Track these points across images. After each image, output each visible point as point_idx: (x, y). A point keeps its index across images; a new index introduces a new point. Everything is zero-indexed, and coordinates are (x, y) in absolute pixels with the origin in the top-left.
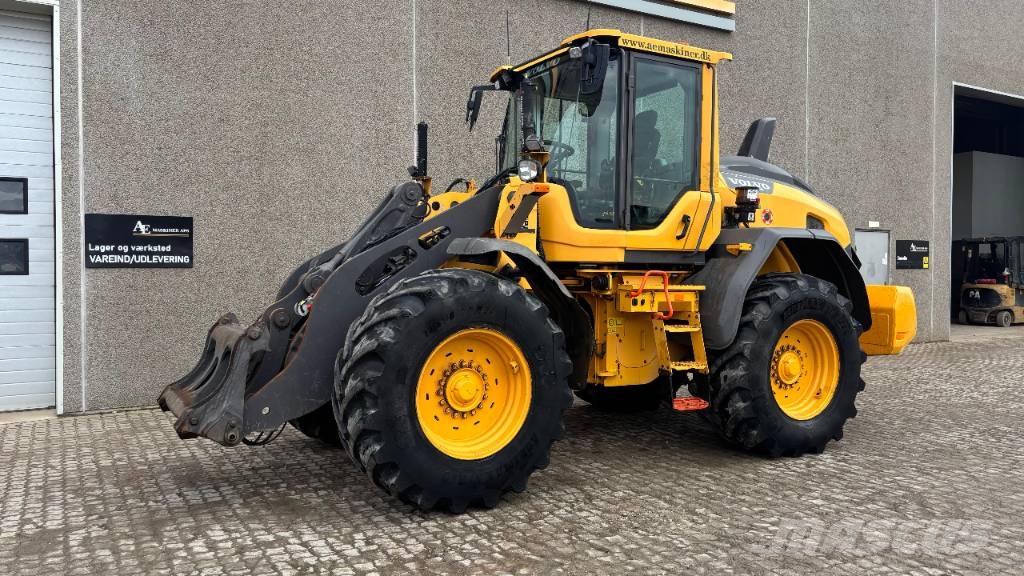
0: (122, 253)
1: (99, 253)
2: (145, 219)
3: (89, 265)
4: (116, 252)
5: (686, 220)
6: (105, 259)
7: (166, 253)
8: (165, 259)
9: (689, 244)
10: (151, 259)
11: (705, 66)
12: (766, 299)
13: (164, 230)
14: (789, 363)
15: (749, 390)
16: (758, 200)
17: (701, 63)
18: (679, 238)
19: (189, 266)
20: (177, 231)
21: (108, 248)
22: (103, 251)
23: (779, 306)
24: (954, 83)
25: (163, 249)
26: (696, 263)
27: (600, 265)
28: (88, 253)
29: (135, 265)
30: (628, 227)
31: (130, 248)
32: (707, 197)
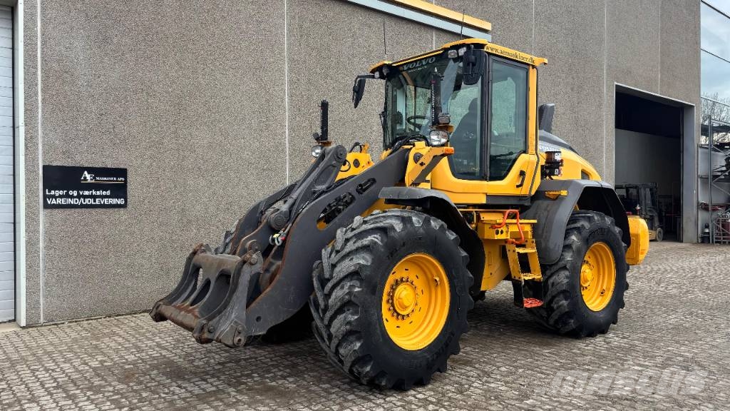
0: (72, 197)
1: (54, 197)
2: (90, 170)
3: (46, 206)
4: (67, 196)
5: (522, 174)
6: (59, 201)
7: (106, 197)
8: (106, 201)
9: (524, 191)
10: (95, 201)
11: (531, 67)
12: (578, 229)
13: (105, 179)
14: (587, 272)
15: (568, 292)
16: (562, 161)
17: (528, 64)
18: (518, 186)
19: (124, 206)
20: (115, 179)
21: (61, 193)
22: (57, 195)
23: (585, 233)
24: (616, 83)
25: (104, 193)
26: (526, 204)
27: (468, 206)
28: (45, 197)
29: (82, 206)
30: (488, 178)
31: (78, 193)
32: (534, 158)
